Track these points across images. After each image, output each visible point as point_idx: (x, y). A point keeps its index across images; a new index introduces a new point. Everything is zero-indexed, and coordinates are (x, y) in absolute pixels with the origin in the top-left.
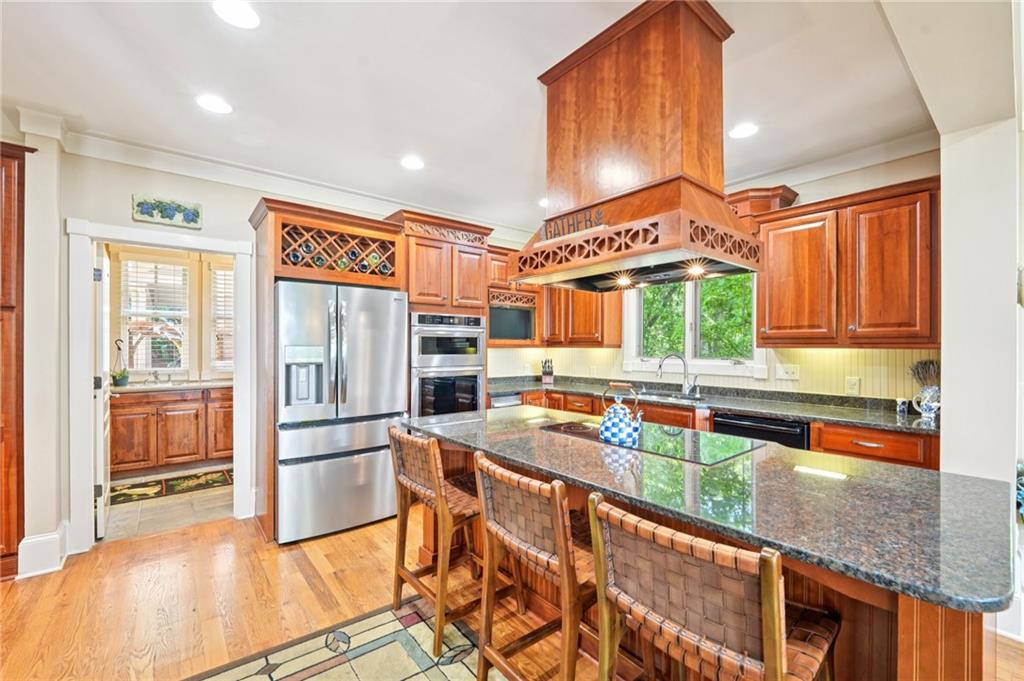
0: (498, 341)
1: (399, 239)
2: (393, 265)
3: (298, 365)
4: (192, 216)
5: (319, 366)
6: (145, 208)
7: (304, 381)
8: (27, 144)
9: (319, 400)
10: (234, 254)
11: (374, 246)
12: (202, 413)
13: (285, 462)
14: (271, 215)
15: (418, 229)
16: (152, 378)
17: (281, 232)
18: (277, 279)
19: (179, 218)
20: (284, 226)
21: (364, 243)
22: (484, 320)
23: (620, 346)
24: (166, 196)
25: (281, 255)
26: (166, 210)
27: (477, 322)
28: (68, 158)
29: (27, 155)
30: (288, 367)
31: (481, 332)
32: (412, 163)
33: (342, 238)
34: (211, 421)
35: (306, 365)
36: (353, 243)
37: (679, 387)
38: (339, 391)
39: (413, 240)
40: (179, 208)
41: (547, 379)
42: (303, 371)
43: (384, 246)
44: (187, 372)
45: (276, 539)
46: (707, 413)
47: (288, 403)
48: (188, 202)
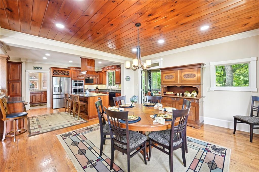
0: (87, 84)
1: (70, 71)
2: (69, 74)
3: (56, 87)
4: (41, 68)
5: (58, 87)
6: (35, 68)
7: (56, 89)
8: (22, 62)
9: (58, 91)
10: (47, 73)
11: (66, 72)
12: (41, 95)
13: (54, 99)
14: (52, 69)
15: (73, 69)
16: (33, 90)
17: (53, 71)
18: (53, 77)
19: (39, 69)
20: (53, 70)
21: (65, 71)
22: (84, 81)
23: (106, 84)
24: (38, 66)
25: (53, 74)
26: (38, 68)
27: (83, 81)
28: (26, 63)
29: (22, 63)
30: (54, 87)
31: (83, 83)
32: (71, 62)
33: (62, 71)
34: (43, 97)
35: (57, 87)
36: (63, 71)
37: (110, 90)
38: (61, 91)
39: (72, 71)
40: (39, 68)
41: (97, 89)
42: (56, 88)
43: (68, 72)
44: (38, 89)
45: (53, 109)
46: (109, 92)
47: (54, 92)
48: (40, 66)
